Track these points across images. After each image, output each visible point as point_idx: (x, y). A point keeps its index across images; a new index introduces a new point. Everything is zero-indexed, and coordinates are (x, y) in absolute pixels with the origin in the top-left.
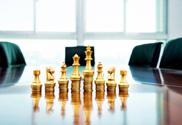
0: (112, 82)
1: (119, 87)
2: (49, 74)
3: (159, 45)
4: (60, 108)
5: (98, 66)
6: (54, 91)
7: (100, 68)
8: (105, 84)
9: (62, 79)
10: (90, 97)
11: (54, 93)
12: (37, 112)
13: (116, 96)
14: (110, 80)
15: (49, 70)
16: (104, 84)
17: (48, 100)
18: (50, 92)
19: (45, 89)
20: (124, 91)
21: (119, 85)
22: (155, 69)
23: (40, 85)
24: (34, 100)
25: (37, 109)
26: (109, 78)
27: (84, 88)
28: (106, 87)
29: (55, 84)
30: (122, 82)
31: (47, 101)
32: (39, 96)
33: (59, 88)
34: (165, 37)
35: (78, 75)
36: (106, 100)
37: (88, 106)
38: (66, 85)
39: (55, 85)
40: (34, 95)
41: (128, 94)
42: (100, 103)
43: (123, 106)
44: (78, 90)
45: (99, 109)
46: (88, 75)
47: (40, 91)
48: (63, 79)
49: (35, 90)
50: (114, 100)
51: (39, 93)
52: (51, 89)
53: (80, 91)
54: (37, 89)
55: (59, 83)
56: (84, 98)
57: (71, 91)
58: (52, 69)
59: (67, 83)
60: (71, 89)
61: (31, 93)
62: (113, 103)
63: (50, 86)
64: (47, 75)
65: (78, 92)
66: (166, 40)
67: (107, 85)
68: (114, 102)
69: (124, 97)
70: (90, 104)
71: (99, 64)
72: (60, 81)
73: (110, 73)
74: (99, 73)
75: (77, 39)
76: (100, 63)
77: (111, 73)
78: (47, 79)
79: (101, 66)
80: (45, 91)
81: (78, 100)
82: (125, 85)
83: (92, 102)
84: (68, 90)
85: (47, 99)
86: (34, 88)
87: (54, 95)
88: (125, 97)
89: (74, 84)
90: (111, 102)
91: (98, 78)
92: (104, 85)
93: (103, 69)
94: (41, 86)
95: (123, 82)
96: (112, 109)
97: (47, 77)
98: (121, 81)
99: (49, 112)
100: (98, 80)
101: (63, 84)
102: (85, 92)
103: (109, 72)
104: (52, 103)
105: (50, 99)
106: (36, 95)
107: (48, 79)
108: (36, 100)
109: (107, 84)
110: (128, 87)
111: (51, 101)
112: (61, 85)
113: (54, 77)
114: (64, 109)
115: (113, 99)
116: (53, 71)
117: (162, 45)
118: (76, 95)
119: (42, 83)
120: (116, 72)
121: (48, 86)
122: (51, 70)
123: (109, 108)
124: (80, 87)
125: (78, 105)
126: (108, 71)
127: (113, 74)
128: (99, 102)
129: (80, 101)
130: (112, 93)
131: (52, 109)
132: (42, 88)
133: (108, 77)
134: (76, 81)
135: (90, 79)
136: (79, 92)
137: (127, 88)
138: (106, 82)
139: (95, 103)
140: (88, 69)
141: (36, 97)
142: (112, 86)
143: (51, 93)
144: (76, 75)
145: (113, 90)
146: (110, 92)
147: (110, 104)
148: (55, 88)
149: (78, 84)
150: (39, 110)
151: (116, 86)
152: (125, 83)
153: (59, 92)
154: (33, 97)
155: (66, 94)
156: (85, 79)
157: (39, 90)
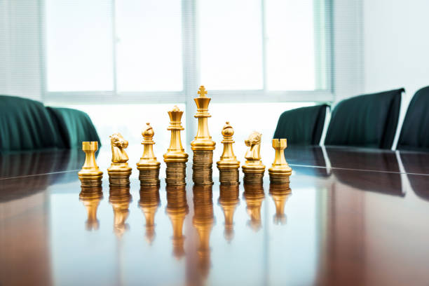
0: (256, 165)
1: (270, 175)
2: (116, 149)
3: (323, 108)
4: (144, 222)
5: (224, 131)
6: (128, 186)
7: (227, 135)
8: (240, 169)
9: (145, 159)
10: (207, 196)
11: (128, 191)
12: (93, 229)
13: (263, 193)
14: (250, 160)
15: (117, 140)
16: (237, 169)
17: (117, 206)
18: (119, 187)
19: (110, 181)
20: (280, 183)
21: (270, 171)
23: (97, 173)
24: (87, 206)
25: (95, 225)
26: (248, 156)
27: (194, 178)
28: (242, 175)
29: (130, 170)
30: (277, 165)
31: (114, 208)
32: (97, 197)
33: (140, 178)
34: (331, 97)
35: (180, 151)
36: (243, 203)
37: (204, 216)
38: (155, 173)
39: (130, 174)
40: (84, 196)
41: (289, 189)
42: (228, 210)
43: (279, 215)
44: (181, 183)
45: (229, 223)
46: (203, 150)
47: (100, 187)
48: (148, 159)
49: (87, 183)
50: (261, 203)
51: (96, 190)
52: (123, 182)
53: (186, 184)
54: (92, 182)
55: (138, 169)
56: (195, 199)
57: (165, 184)
58: (122, 137)
59: (155, 167)
60: (167, 181)
61: (80, 190)
62: (257, 210)
63: (119, 175)
64: (113, 152)
65: (181, 187)
67: (243, 171)
68: (259, 207)
69: (280, 195)
70: (208, 211)
71: (227, 126)
72: (141, 164)
73: (251, 144)
74: (226, 144)
75: (186, 103)
76: (227, 123)
77: (253, 146)
78: (113, 161)
79: (229, 130)
80: (110, 186)
81: (181, 205)
82: (283, 170)
83: (212, 208)
84: (159, 182)
85: (114, 202)
86: (84, 179)
87: (128, 196)
88: (284, 196)
89: (171, 169)
90: (251, 207)
91: (225, 156)
92: (238, 172)
93: (234, 138)
94: (101, 174)
95: (277, 163)
96: (255, 221)
97: (113, 156)
98: (275, 162)
99: (119, 231)
100: (225, 161)
101: (149, 171)
102: (198, 186)
103: (248, 143)
104: (125, 211)
105: (120, 202)
106: (91, 195)
107: (115, 159)
108: (91, 206)
109: (244, 168)
110: (290, 175)
111: (124, 208)
112: (144, 172)
113: (127, 156)
114: (151, 222)
115: (258, 201)
116: (126, 143)
118: (177, 194)
119: (101, 170)
120: (262, 144)
121: (114, 175)
122: (121, 141)
123: (250, 219)
124: (185, 176)
125: (183, 215)
126: (247, 140)
127: (256, 147)
128: (226, 207)
129: (186, 207)
130: (256, 187)
131: (126, 222)
132: (102, 180)
133: (246, 154)
134: (176, 162)
135: (207, 158)
136: (184, 188)
137: (289, 175)
138: (241, 166)
139: (218, 210)
140: (203, 137)
141: (91, 199)
142: (254, 174)
143: (124, 191)
144: (175, 150)
145: (257, 180)
146: (250, 187)
147: (250, 212)
148: (130, 178)
149: (180, 169)
150: (98, 226)
151: (263, 173)
152: (282, 166)
153: (139, 187)
154: (84, 200)
155: (155, 190)
156: (197, 159)
157: (96, 185)
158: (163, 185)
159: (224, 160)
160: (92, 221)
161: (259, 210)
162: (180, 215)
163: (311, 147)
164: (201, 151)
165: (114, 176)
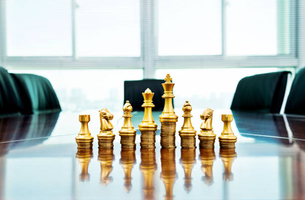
0: (209, 134)
1: (220, 142)
2: (104, 120)
3: (284, 75)
4: (123, 176)
5: (184, 108)
6: (112, 148)
7: (187, 111)
8: (197, 137)
9: (125, 128)
10: (171, 157)
11: (112, 151)
12: (85, 181)
13: (214, 155)
14: (204, 130)
15: (105, 114)
16: (194, 136)
17: (104, 163)
18: (106, 149)
19: (99, 144)
20: (227, 148)
21: (220, 139)
22: (277, 115)
23: (89, 138)
24: (81, 162)
25: (86, 177)
26: (203, 127)
27: (162, 143)
28: (198, 141)
29: (114, 136)
30: (225, 134)
31: (101, 164)
32: (89, 156)
33: (121, 142)
34: (294, 62)
35: (152, 123)
36: (198, 163)
37: (169, 173)
38: (132, 139)
39: (114, 139)
40: (80, 155)
41: (235, 153)
42: (188, 168)
43: (227, 173)
44: (152, 147)
45: (188, 178)
46: (168, 122)
47: (91, 148)
48: (128, 128)
49: (82, 145)
50: (212, 163)
51: (89, 150)
52: (109, 145)
53: (155, 148)
54: (85, 145)
55: (120, 135)
56: (162, 159)
57: (140, 147)
58: (108, 112)
59: (133, 134)
60: (141, 144)
61: (76, 150)
62: (209, 168)
63: (106, 140)
64: (101, 122)
65: (152, 150)
66: (295, 67)
67: (199, 139)
68: (211, 166)
69: (228, 157)
70: (172, 168)
71: (187, 104)
72: (122, 132)
73: (205, 118)
74: (186, 118)
75: (143, 69)
76: (187, 102)
77: (206, 119)
78: (101, 129)
79: (189, 108)
80: (99, 148)
81: (152, 163)
82: (230, 138)
83: (175, 166)
84: (135, 146)
85: (101, 160)
86: (80, 143)
87: (112, 154)
88: (230, 159)
89: (144, 136)
90: (205, 166)
91: (185, 126)
92: (195, 138)
93: (192, 113)
94: (92, 139)
95: (225, 133)
96: (208, 177)
97: (102, 125)
98: (224, 132)
99: (105, 182)
100: (185, 131)
101: (128, 137)
102: (164, 149)
103: (202, 117)
104: (110, 167)
105: (106, 160)
106: (85, 155)
107: (103, 128)
108: (84, 162)
109: (199, 136)
110: (236, 142)
111: (109, 164)
112: (124, 137)
113: (112, 126)
114: (129, 177)
115: (210, 161)
116: (111, 116)
117: (289, 75)
118: (148, 155)
119: (92, 136)
120: (213, 118)
121: (102, 139)
122: (108, 115)
123: (204, 175)
124: (155, 141)
125: (153, 170)
126: (202, 115)
127: (209, 120)
128: (186, 166)
129: (155, 164)
130: (209, 151)
131: (110, 176)
132: (93, 143)
133: (202, 125)
134: (148, 131)
135: (171, 128)
136: (154, 150)
137: (234, 142)
138: (197, 134)
139: (179, 168)
140: (168, 113)
141: (84, 158)
142: (207, 140)
143: (109, 152)
144: (148, 122)
145: (210, 146)
146: (204, 150)
147: (204, 170)
148: (114, 142)
149: (151, 136)
150: (89, 178)
151: (214, 140)
152: (229, 135)
153: (120, 149)
154: (79, 158)
155: (132, 152)
156: (164, 128)
157: (88, 147)
158: (138, 147)
159: (185, 129)
160: (84, 174)
161: (211, 169)
162: (151, 171)
163: (271, 115)
164: (167, 123)
165: (102, 141)
